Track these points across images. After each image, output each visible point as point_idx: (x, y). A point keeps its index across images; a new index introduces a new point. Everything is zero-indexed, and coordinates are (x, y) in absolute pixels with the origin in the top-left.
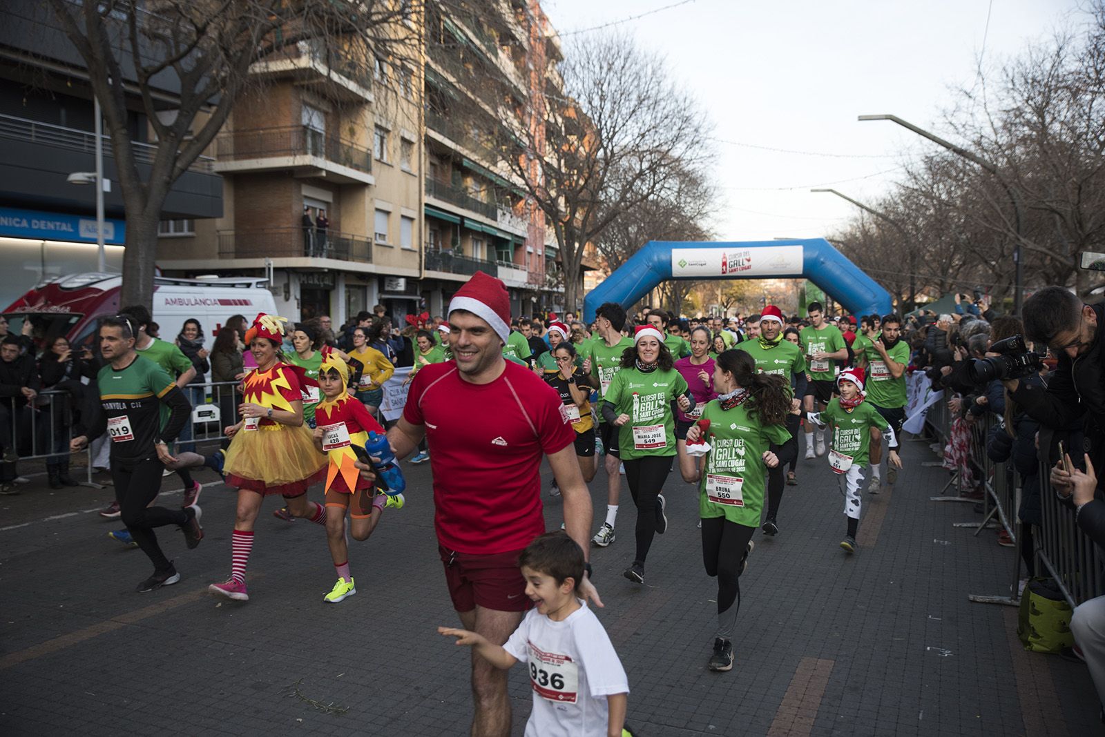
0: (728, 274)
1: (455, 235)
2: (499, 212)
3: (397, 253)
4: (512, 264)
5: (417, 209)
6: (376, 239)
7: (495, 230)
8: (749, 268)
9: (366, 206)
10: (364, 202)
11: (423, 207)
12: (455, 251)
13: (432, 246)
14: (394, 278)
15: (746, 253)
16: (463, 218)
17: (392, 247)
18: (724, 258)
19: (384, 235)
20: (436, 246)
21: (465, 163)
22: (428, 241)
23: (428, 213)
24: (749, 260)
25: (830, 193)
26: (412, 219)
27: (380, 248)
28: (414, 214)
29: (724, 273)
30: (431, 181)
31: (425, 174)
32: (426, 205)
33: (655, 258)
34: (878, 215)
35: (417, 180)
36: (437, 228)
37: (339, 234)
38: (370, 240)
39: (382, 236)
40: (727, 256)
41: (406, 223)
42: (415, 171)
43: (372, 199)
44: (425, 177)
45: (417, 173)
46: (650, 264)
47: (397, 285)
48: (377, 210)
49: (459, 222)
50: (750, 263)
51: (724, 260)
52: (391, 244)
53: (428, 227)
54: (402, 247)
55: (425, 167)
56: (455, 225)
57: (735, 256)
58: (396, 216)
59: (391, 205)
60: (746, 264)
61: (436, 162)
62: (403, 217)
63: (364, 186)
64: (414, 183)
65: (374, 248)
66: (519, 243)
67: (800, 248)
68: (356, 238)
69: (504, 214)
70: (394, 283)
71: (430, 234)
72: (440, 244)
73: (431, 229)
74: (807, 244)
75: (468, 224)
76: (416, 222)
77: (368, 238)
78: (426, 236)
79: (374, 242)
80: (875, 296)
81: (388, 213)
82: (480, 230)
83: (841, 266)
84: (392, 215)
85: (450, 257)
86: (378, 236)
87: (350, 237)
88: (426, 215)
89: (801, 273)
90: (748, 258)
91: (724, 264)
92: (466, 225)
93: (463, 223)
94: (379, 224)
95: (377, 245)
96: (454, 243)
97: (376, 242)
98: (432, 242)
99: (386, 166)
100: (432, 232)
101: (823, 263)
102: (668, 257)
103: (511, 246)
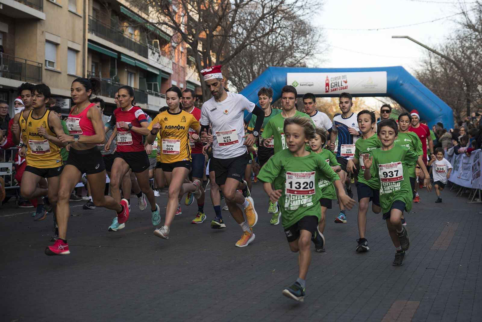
0: (330, 93)
1: (113, 67)
2: (150, 52)
3: (64, 77)
4: (159, 94)
5: (82, 43)
6: (46, 65)
7: (146, 66)
8: (346, 88)
9: (38, 37)
10: (36, 34)
11: (87, 42)
12: (113, 80)
13: (94, 74)
14: (61, 99)
15: (344, 77)
16: (119, 53)
17: (59, 73)
18: (327, 80)
19: (53, 63)
20: (97, 75)
21: (122, 10)
22: (90, 70)
23: (90, 47)
24: (346, 82)
25: (406, 39)
26: (77, 52)
27: (49, 73)
28: (79, 48)
29: (327, 92)
30: (93, 21)
31: (89, 16)
32: (89, 41)
33: (274, 80)
34: (443, 56)
35: (82, 20)
36: (98, 61)
37: (14, 58)
38: (40, 65)
39: (51, 63)
40: (329, 79)
41: (71, 55)
42: (81, 13)
43: (43, 32)
44: (89, 18)
45: (82, 15)
46: (271, 84)
47: (63, 104)
48: (47, 41)
49: (116, 57)
50: (347, 84)
51: (327, 82)
52: (59, 70)
53: (90, 59)
54: (68, 73)
55: (89, 12)
56: (113, 59)
57: (335, 78)
58: (63, 48)
59: (59, 38)
60: (344, 85)
61: (98, 7)
62: (69, 49)
63: (36, 20)
64: (79, 23)
65: (44, 73)
66: (165, 77)
67: (385, 73)
68: (28, 62)
69: (153, 53)
70: (61, 103)
71: (92, 66)
72: (100, 74)
73: (93, 62)
74: (390, 70)
75: (123, 58)
76: (81, 54)
77: (39, 63)
78: (89, 66)
79: (44, 67)
80: (441, 110)
81: (56, 45)
82: (134, 65)
83: (415, 87)
84: (60, 47)
85: (109, 84)
86: (47, 62)
87: (24, 62)
88: (89, 49)
89: (385, 92)
90: (345, 80)
91: (327, 85)
92: (122, 60)
93: (119, 58)
94: (49, 53)
95: (46, 69)
96: (112, 74)
97: (46, 68)
98: (94, 71)
99: (56, 7)
100: (94, 64)
101: (402, 84)
102: (284, 79)
103: (159, 79)
